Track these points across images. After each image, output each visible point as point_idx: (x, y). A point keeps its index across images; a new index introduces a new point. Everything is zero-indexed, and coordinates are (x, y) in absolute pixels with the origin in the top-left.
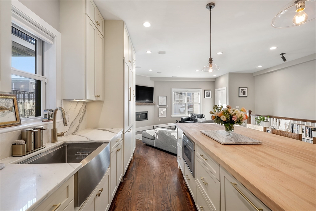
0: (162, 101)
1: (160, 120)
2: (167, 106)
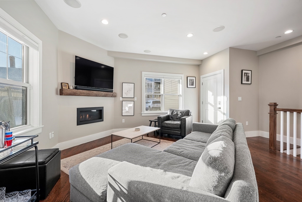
0: (128, 90)
1: (123, 121)
2: (135, 99)
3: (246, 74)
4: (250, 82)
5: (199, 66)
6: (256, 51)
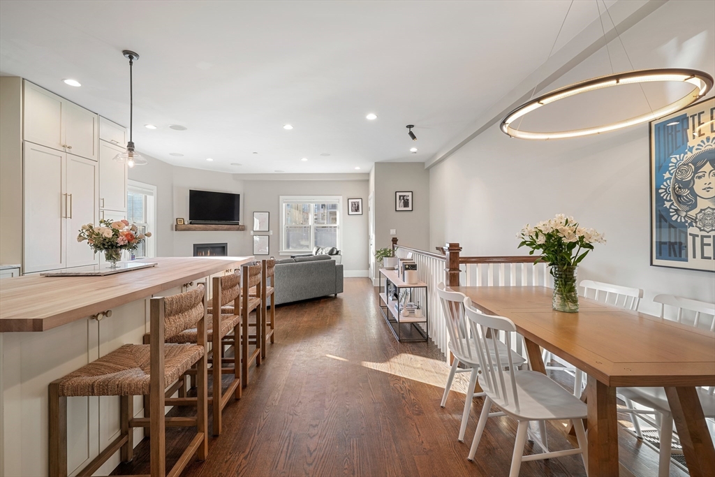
3: (402, 198)
4: (410, 208)
5: (368, 181)
6: (423, 164)
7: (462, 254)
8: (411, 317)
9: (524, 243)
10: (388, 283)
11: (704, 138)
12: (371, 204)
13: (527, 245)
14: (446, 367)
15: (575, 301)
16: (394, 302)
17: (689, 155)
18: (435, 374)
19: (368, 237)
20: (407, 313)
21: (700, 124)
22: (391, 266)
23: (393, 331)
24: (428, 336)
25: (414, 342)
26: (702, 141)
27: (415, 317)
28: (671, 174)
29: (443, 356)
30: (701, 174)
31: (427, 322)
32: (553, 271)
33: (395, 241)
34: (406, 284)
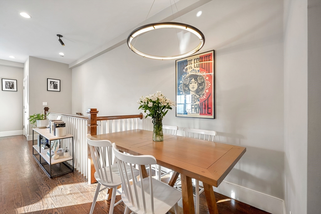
3: (52, 83)
4: (58, 90)
5: (23, 69)
6: (68, 65)
7: (98, 115)
8: (61, 158)
9: (141, 106)
10: (41, 137)
11: (192, 69)
12: (26, 84)
13: (143, 107)
14: (88, 185)
15: (162, 135)
16: (46, 150)
17: (188, 75)
18: (81, 194)
19: (23, 107)
20: (58, 156)
21: (191, 64)
22: (44, 126)
23: (45, 172)
24: (73, 167)
25: (63, 175)
26: (192, 70)
27: (64, 158)
28: (182, 82)
29: (85, 178)
30: (191, 82)
31: (73, 159)
32: (153, 121)
33: (46, 109)
34: (57, 137)
